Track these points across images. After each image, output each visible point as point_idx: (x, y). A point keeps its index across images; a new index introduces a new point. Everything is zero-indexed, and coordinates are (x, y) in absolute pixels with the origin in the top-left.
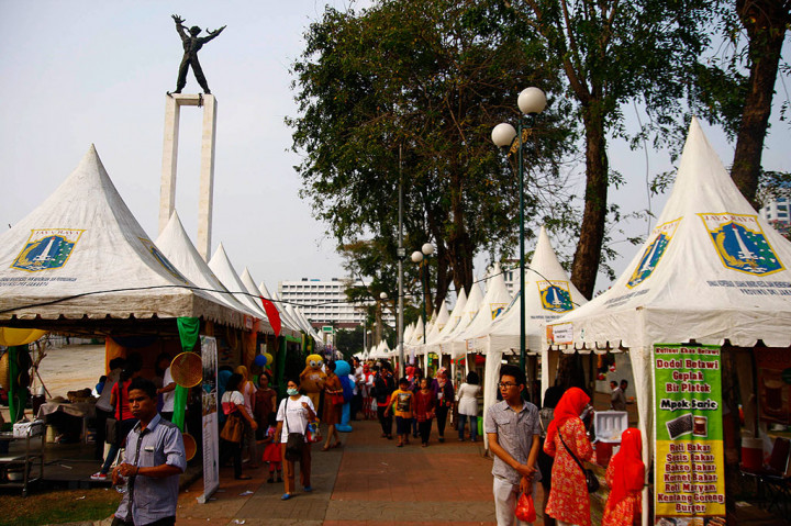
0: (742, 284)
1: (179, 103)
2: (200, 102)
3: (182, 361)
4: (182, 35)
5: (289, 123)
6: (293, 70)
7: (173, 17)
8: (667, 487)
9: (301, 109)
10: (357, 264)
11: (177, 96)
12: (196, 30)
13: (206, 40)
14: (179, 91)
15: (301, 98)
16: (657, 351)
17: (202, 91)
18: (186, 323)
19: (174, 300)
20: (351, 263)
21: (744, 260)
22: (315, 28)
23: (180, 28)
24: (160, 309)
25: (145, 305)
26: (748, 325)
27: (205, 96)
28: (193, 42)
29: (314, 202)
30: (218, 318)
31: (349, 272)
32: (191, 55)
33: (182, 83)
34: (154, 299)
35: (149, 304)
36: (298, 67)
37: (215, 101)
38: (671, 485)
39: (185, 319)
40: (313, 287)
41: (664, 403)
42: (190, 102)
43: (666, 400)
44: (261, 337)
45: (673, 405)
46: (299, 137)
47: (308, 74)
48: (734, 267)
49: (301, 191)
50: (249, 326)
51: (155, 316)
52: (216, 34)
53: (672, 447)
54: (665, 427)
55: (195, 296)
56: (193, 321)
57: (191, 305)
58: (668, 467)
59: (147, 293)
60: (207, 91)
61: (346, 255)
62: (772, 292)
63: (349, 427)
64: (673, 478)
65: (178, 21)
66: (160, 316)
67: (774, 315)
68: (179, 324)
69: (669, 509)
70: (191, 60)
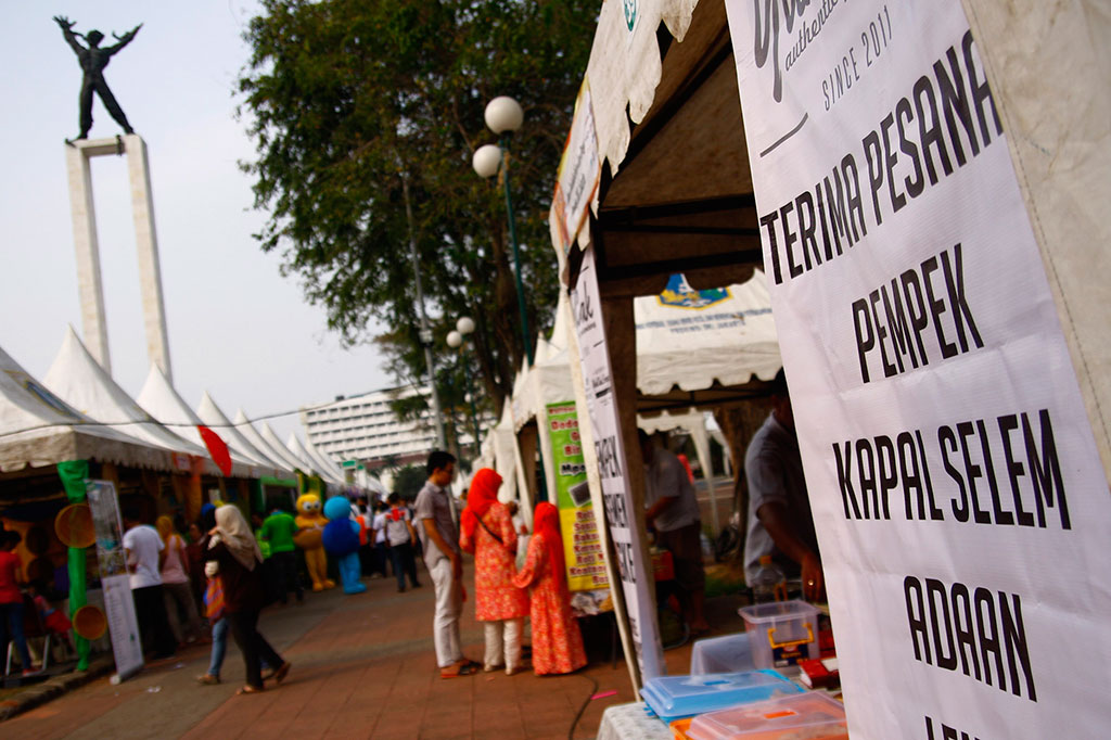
0: (675, 322)
1: (88, 153)
2: (120, 148)
3: (72, 516)
4: (76, 47)
5: (247, 168)
6: (237, 90)
7: (56, 19)
8: (579, 559)
9: (261, 146)
10: (401, 362)
11: (82, 143)
12: (95, 37)
13: (114, 50)
14: (84, 135)
15: (258, 130)
16: (551, 411)
17: (120, 130)
18: (70, 467)
19: (50, 443)
20: (394, 361)
21: (684, 294)
22: (258, 23)
23: (70, 36)
24: (35, 456)
25: (13, 454)
26: (660, 369)
27: (128, 140)
28: (94, 57)
29: (305, 279)
30: (121, 457)
31: (393, 376)
32: (94, 76)
33: (86, 122)
34: (23, 445)
35: (18, 452)
36: (246, 84)
37: (144, 145)
38: (584, 556)
39: (68, 463)
40: (356, 407)
41: (566, 468)
42: (104, 150)
43: (565, 464)
44: (209, 482)
45: (576, 468)
46: (264, 189)
47: (260, 92)
48: (672, 304)
49: (282, 267)
50: (185, 466)
51: (28, 464)
52: (127, 39)
53: (579, 515)
54: (567, 494)
55: (77, 435)
56: (79, 464)
57: (73, 446)
58: (577, 537)
59: (13, 439)
60: (129, 130)
61: (386, 350)
62: (708, 327)
63: (361, 586)
64: (585, 549)
65: (65, 25)
66: (36, 464)
67: (692, 353)
68: (62, 472)
69: (584, 582)
70: (94, 83)
